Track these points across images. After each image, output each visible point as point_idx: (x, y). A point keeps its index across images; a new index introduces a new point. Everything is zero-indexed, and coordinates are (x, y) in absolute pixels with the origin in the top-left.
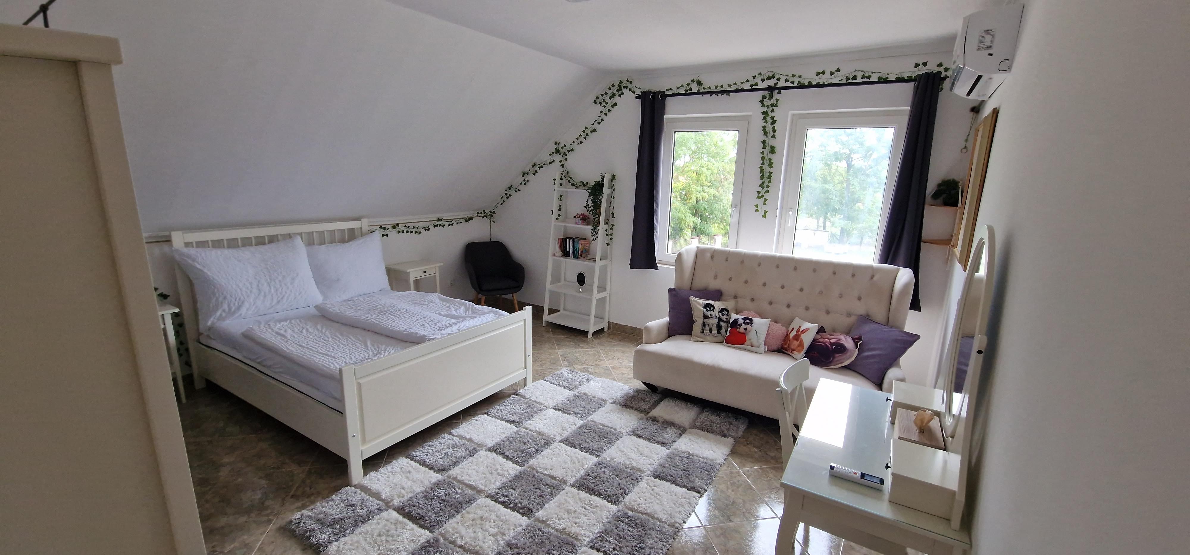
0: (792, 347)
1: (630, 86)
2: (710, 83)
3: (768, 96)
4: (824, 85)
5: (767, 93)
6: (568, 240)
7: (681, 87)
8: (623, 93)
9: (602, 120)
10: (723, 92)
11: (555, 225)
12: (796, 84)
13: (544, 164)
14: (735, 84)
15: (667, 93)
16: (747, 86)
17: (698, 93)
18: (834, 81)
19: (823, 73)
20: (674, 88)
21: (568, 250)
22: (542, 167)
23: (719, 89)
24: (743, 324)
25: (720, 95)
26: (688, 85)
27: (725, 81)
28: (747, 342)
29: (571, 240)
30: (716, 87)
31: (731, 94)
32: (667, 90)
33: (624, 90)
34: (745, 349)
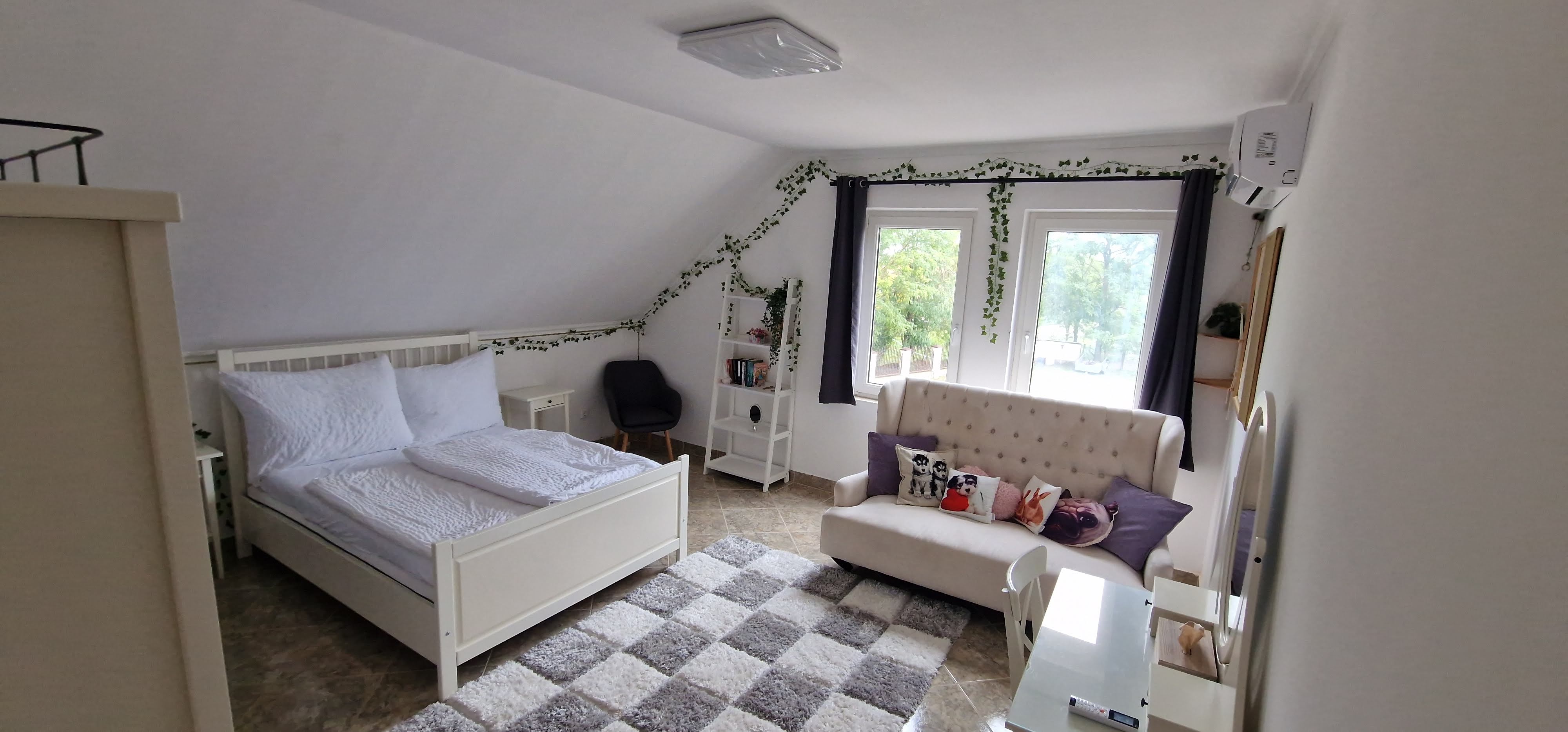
0: (1028, 516)
1: (823, 169)
2: (924, 168)
3: (998, 189)
4: (1069, 179)
5: (996, 185)
6: (739, 362)
7: (888, 172)
8: (813, 177)
9: (787, 210)
10: (941, 182)
11: (723, 343)
12: (1033, 176)
13: (711, 263)
14: (957, 172)
15: (870, 179)
16: (971, 176)
17: (910, 181)
18: (1083, 174)
19: (1068, 163)
20: (879, 174)
21: (739, 375)
22: (707, 266)
23: (936, 178)
24: (964, 484)
25: (937, 185)
26: (897, 170)
27: (944, 167)
28: (970, 508)
29: (743, 363)
30: (933, 175)
31: (951, 184)
32: (871, 176)
33: (816, 174)
34: (967, 518)
